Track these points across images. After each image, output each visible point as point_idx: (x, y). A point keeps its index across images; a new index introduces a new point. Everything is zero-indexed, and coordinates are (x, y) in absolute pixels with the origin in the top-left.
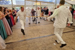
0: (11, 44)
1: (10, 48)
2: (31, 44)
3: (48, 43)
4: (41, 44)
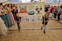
0: (11, 31)
1: (10, 33)
2: (25, 33)
3: (38, 35)
4: (32, 35)
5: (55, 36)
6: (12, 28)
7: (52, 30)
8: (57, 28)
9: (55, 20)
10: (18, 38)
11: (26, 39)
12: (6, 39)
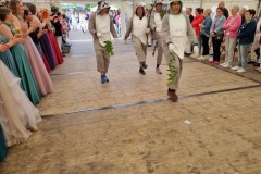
3: (167, 119)
4: (146, 122)
5: (224, 115)
6: (50, 107)
7: (209, 97)
8: (222, 88)
9: (204, 62)
10: (99, 141)
11: (130, 141)
12: (48, 151)
